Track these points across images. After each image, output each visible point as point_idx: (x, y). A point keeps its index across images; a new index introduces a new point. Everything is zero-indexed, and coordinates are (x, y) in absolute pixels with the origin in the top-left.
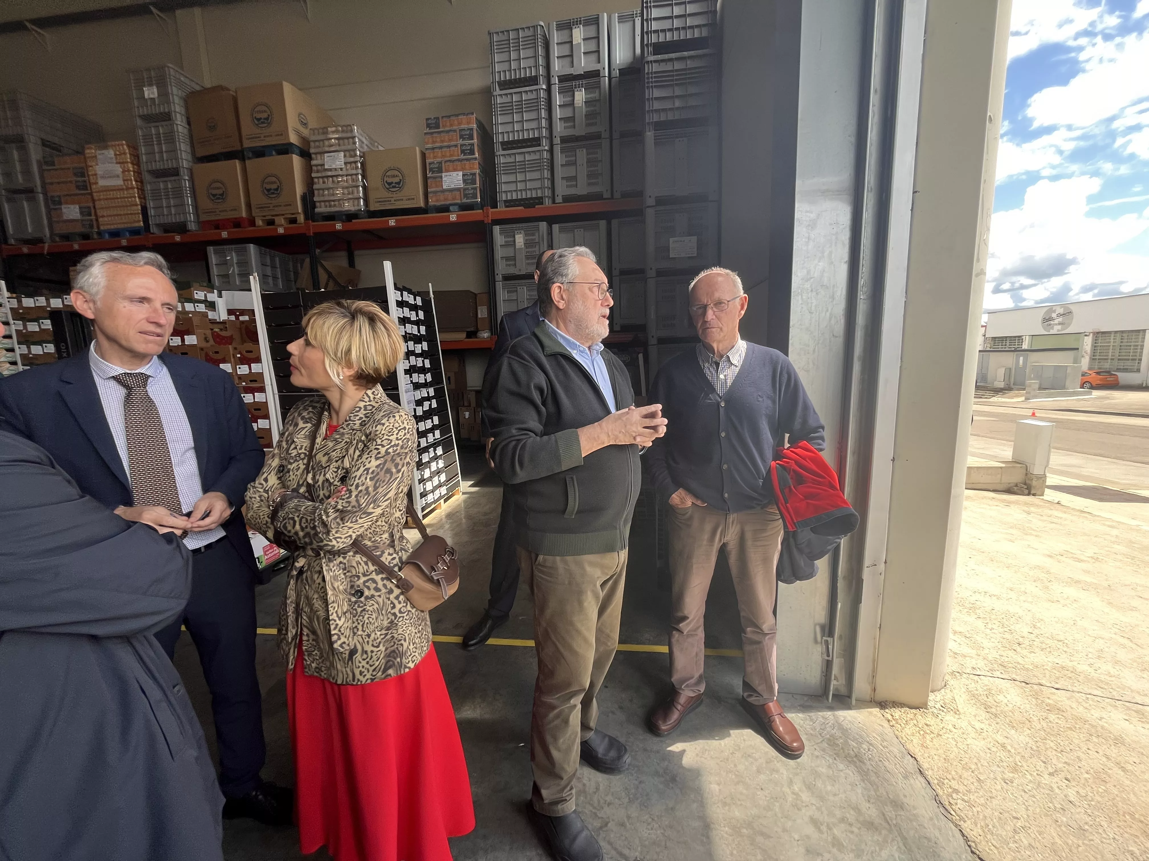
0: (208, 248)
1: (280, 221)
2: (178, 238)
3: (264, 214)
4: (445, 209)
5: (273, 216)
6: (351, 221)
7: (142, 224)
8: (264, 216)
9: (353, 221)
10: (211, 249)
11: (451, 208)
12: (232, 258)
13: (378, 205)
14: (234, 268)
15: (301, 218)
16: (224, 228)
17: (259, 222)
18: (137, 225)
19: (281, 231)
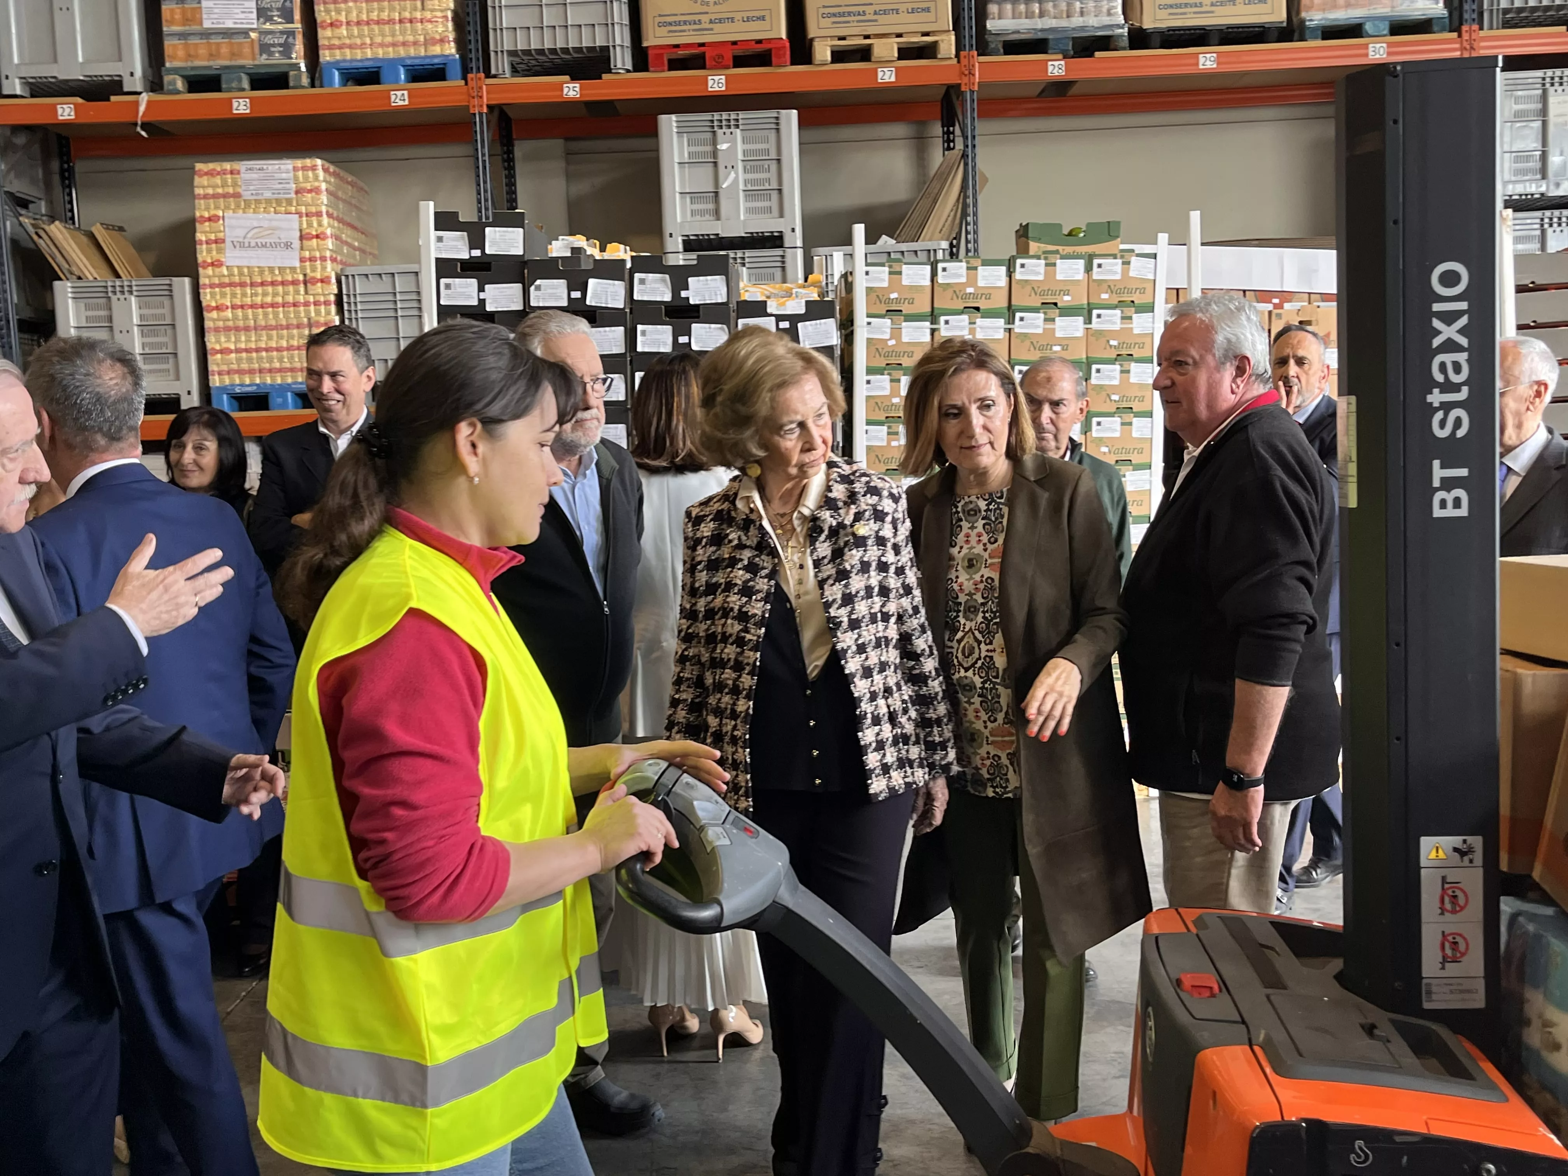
0: (663, 119)
1: (885, 49)
2: (572, 90)
3: (841, 33)
4: (1353, 30)
5: (867, 37)
6: (1091, 55)
7: (451, 49)
8: (843, 38)
9: (1098, 54)
10: (669, 123)
11: (1368, 27)
12: (733, 148)
13: (1163, 14)
14: (737, 173)
15: (948, 45)
16: (719, 66)
17: (823, 52)
18: (437, 50)
19: (887, 76)
